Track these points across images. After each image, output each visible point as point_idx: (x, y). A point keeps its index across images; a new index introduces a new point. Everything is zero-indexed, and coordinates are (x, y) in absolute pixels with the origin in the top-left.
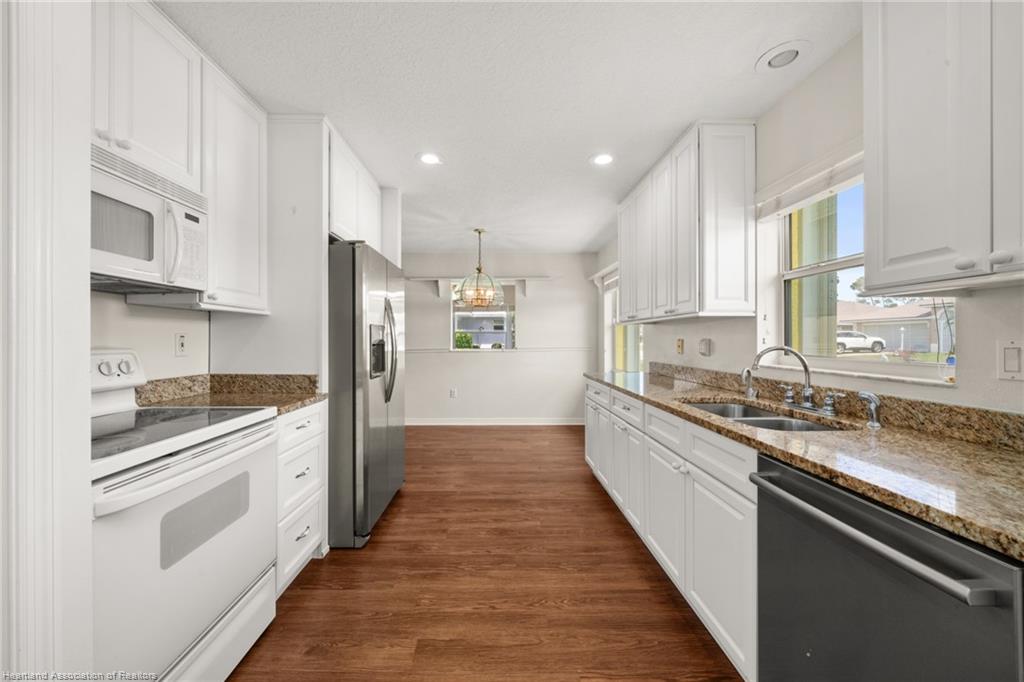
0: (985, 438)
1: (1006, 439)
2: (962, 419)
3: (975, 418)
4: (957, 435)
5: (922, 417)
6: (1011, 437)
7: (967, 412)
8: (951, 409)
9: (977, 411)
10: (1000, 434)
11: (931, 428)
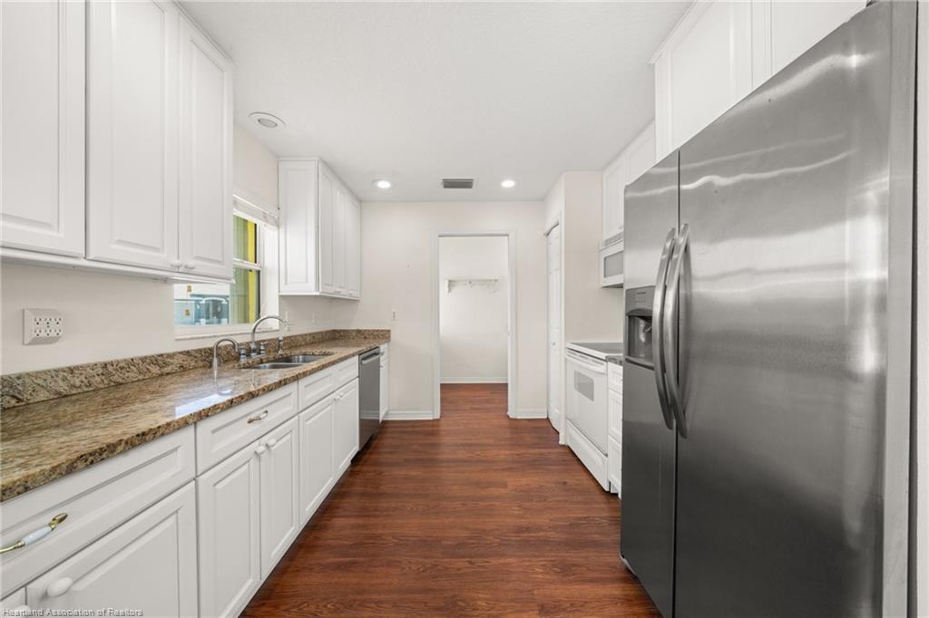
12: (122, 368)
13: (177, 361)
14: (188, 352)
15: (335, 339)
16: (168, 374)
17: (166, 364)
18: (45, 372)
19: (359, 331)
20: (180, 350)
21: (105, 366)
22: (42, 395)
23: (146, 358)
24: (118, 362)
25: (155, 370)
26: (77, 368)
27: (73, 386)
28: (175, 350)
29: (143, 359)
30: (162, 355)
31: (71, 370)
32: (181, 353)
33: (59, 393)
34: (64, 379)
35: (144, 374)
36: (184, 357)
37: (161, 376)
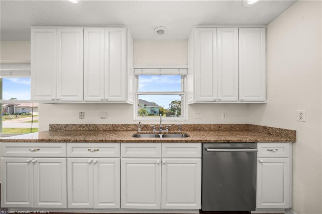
0: (194, 129)
1: (197, 129)
2: (191, 126)
3: (193, 126)
4: (190, 129)
5: (184, 127)
6: (198, 128)
7: (192, 125)
8: (189, 125)
9: (193, 125)
10: (196, 128)
11: (186, 129)
12: (116, 126)
13: (132, 127)
14: (136, 125)
15: (249, 130)
16: (129, 130)
17: (129, 127)
18: (102, 125)
19: (265, 128)
20: (133, 124)
21: (113, 125)
22: (101, 129)
23: (123, 125)
24: (116, 125)
25: (125, 128)
26: (107, 125)
27: (106, 129)
28: (131, 124)
29: (122, 125)
30: (127, 125)
31: (106, 125)
32: (133, 125)
33: (104, 129)
34: (105, 127)
35: (122, 129)
36: (134, 126)
37: (127, 130)
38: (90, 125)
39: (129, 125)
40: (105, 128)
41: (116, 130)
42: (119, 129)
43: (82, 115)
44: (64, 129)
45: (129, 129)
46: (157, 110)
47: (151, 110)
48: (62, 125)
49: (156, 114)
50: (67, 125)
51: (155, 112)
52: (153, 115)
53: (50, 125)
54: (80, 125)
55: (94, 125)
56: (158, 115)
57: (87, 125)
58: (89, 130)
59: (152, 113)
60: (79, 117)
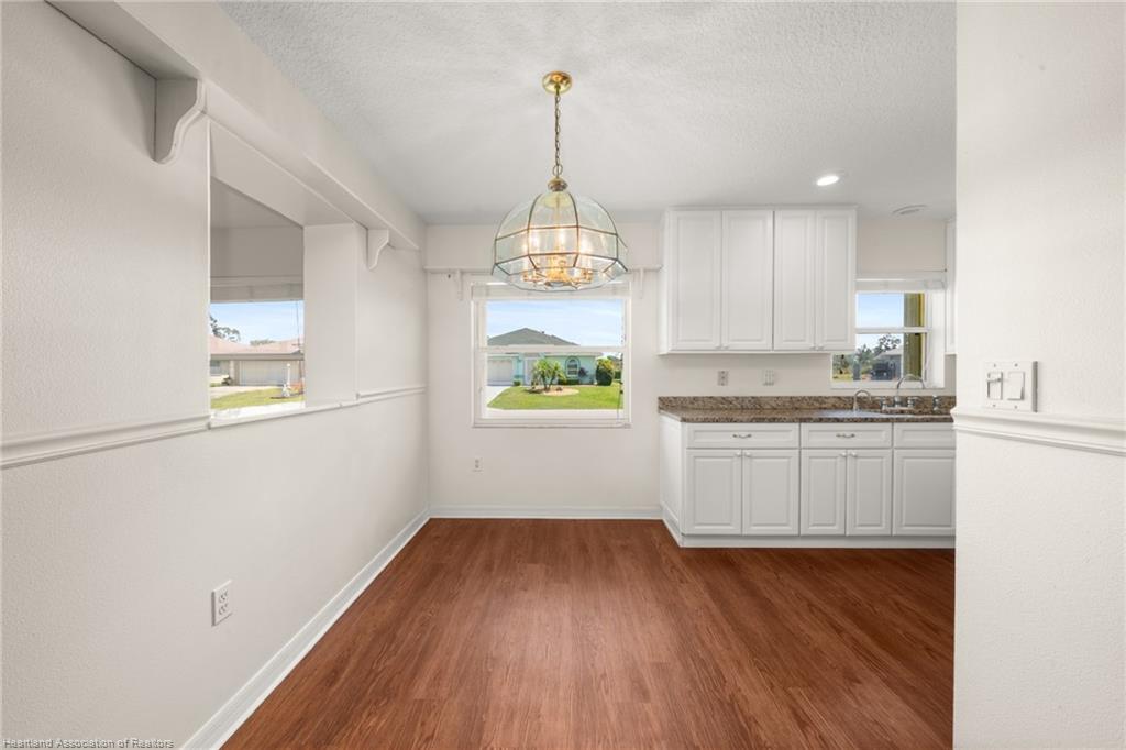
12: (799, 401)
13: (831, 402)
14: (840, 397)
17: (824, 402)
20: (834, 395)
21: (791, 398)
22: (768, 407)
24: (797, 397)
25: (817, 405)
27: (778, 405)
28: (831, 395)
29: (810, 398)
30: (821, 397)
31: (778, 398)
33: (773, 407)
34: (775, 401)
35: (811, 406)
36: (837, 400)
37: (820, 408)
38: (744, 398)
39: (826, 398)
40: (774, 405)
41: (797, 409)
42: (804, 405)
43: (723, 378)
44: (690, 406)
45: (824, 406)
46: (591, 368)
47: (569, 367)
48: (684, 398)
49: (587, 380)
50: (695, 399)
51: (582, 373)
52: (576, 383)
53: (660, 398)
54: (723, 398)
55: (753, 398)
56: (592, 383)
57: (737, 398)
58: (742, 408)
59: (573, 377)
60: (716, 382)
